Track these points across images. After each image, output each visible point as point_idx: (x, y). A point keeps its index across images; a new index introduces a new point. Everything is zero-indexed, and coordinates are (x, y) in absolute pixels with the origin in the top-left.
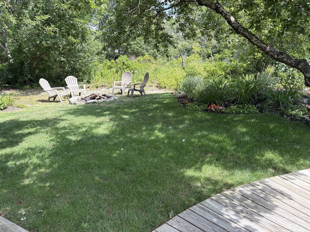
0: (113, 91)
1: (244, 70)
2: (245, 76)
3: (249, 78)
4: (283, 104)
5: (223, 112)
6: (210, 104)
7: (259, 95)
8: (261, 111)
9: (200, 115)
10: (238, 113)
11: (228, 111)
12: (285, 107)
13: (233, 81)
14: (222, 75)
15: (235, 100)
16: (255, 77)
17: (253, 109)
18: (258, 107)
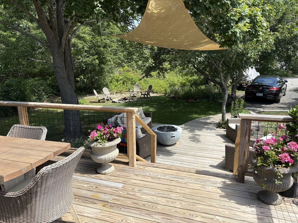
0: (130, 95)
1: (200, 82)
2: (201, 86)
3: (203, 87)
4: (216, 98)
5: (194, 103)
6: (188, 100)
7: (207, 95)
8: (208, 101)
9: (186, 104)
10: (200, 102)
11: (196, 102)
12: (217, 100)
13: (196, 89)
14: (189, 85)
15: (198, 97)
16: (206, 87)
17: (205, 100)
18: (207, 100)
